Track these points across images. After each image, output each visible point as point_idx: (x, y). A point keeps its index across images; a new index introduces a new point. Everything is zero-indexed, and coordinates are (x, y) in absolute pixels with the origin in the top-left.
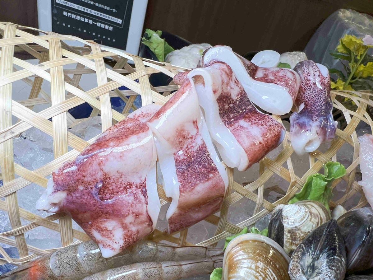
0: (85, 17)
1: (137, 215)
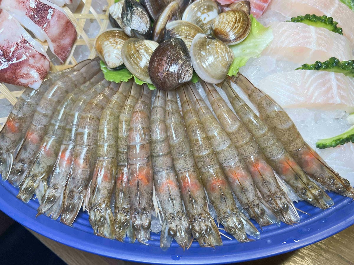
1: (33, 57)
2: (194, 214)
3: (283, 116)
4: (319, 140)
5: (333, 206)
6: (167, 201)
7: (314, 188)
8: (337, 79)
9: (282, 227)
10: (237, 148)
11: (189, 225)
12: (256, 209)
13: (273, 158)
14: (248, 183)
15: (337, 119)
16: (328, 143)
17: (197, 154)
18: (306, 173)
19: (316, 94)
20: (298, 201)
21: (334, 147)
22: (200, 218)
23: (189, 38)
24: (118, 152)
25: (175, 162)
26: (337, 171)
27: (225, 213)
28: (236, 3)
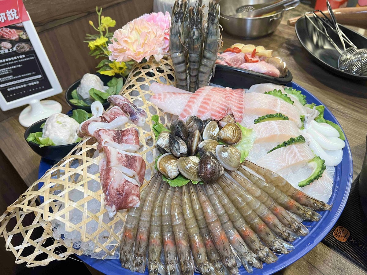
0: (20, 85)
1: (133, 188)
2: (257, 248)
3: (280, 179)
4: (299, 183)
5: (322, 218)
6: (240, 246)
7: (308, 211)
8: (297, 147)
9: (302, 239)
10: (263, 203)
11: (257, 255)
12: (285, 234)
13: (283, 203)
14: (276, 221)
15: (303, 167)
16: (305, 183)
17: (245, 215)
18: (301, 204)
19: (290, 160)
20: (303, 221)
21: (308, 185)
22: (261, 249)
23: (213, 149)
24: (200, 228)
25: (234, 223)
26: (315, 198)
27: (271, 242)
28: (226, 117)
